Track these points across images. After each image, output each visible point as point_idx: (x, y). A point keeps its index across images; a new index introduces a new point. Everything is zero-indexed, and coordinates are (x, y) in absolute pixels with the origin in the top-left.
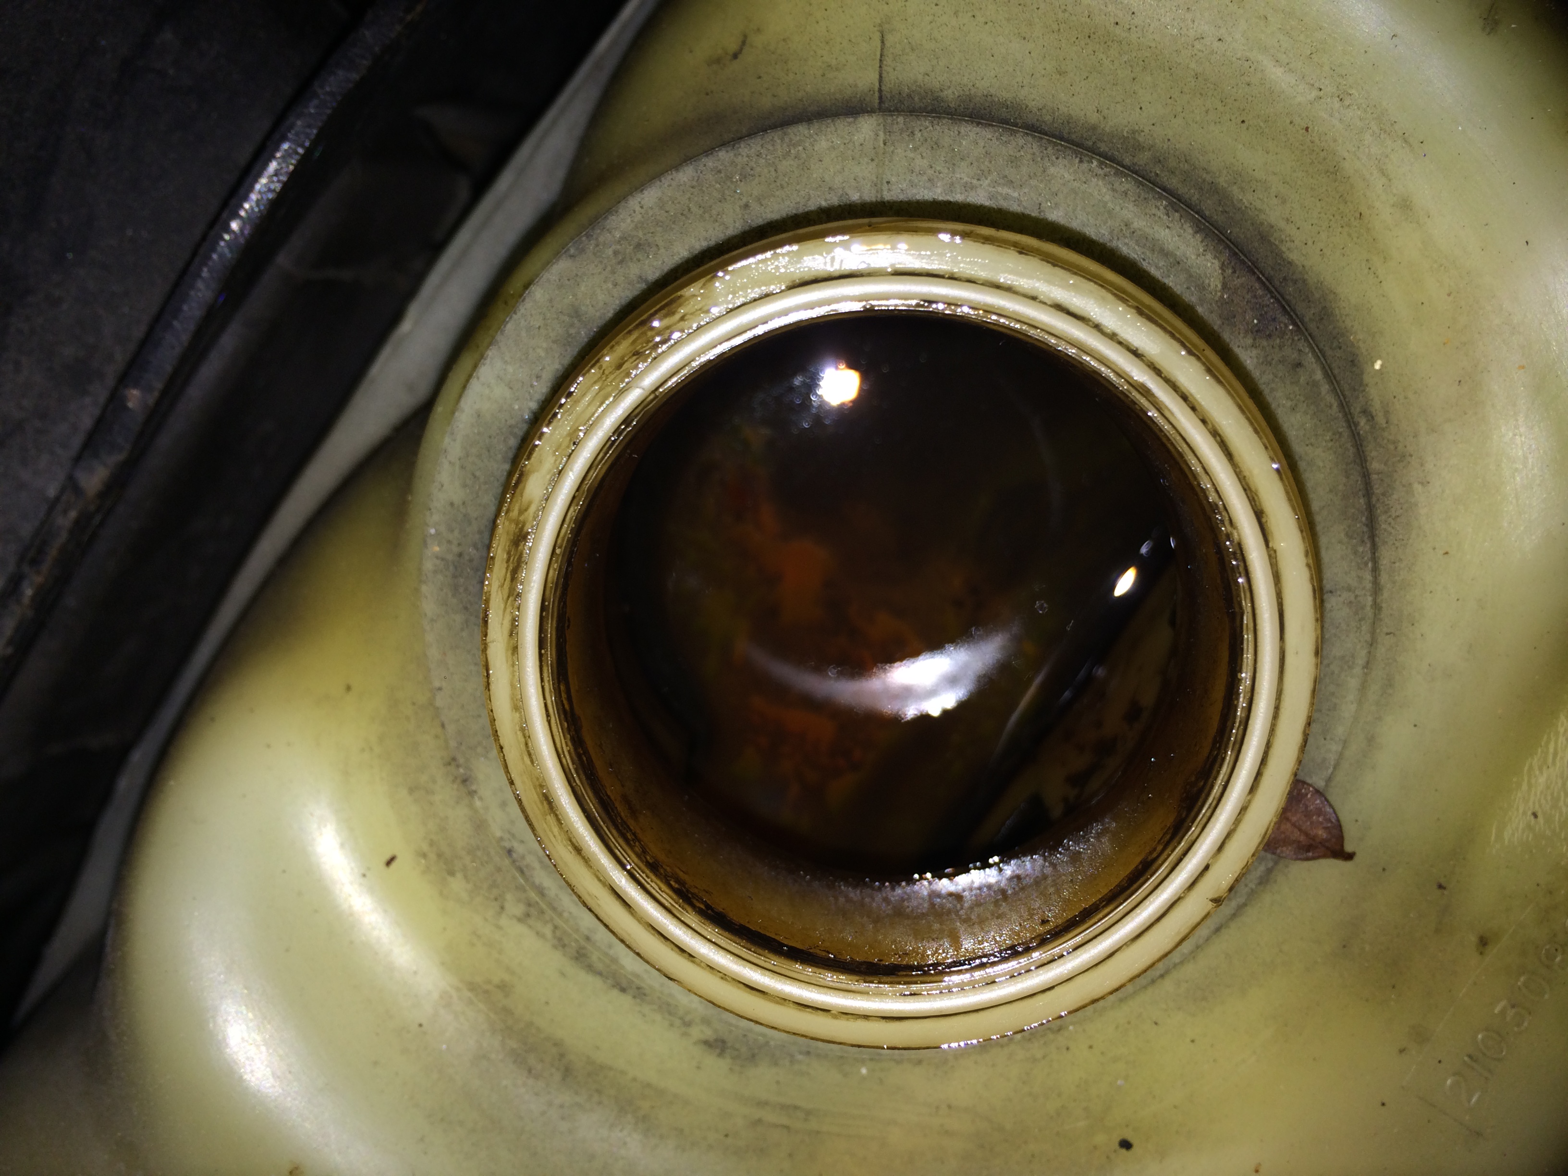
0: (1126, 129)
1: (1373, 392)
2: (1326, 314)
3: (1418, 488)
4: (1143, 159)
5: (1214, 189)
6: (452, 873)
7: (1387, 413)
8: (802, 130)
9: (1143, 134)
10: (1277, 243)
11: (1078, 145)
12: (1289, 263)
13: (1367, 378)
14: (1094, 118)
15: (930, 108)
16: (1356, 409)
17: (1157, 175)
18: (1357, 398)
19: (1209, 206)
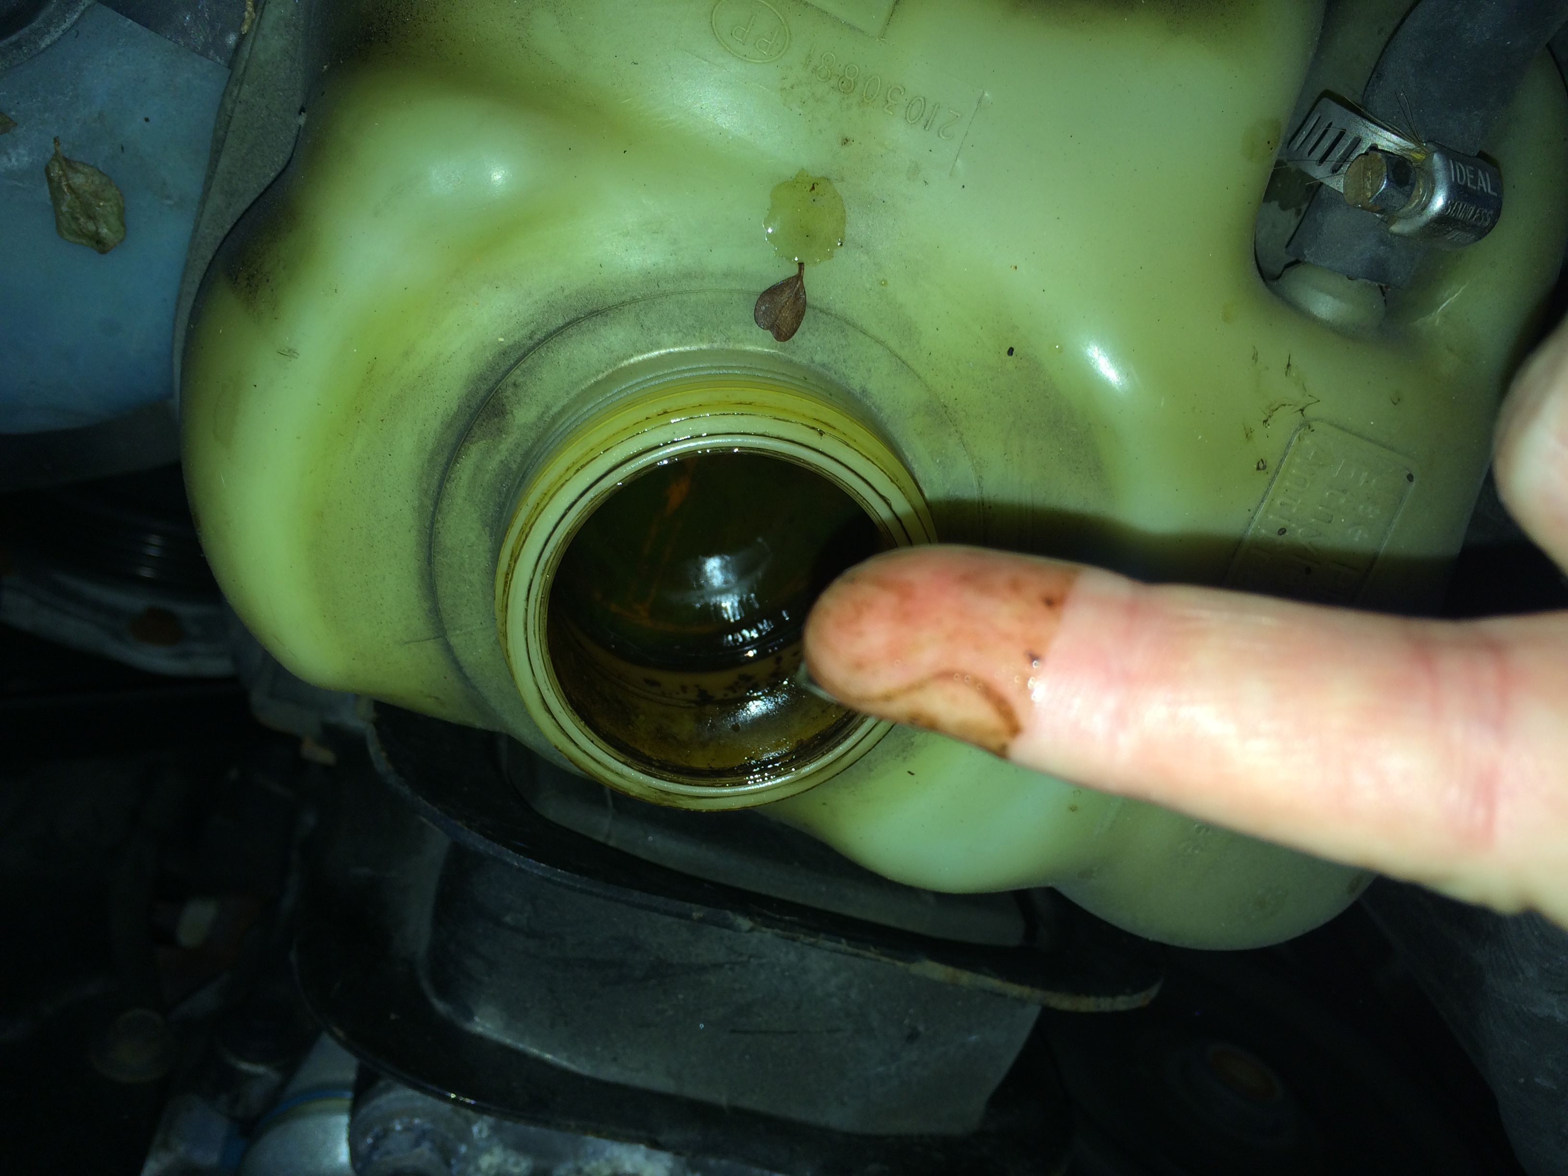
0: (414, 514)
1: (517, 337)
2: (482, 378)
3: (567, 292)
4: (428, 502)
5: (431, 460)
6: (912, 744)
7: (527, 324)
8: (467, 671)
9: (414, 505)
10: (450, 417)
11: (431, 535)
12: (459, 407)
13: (511, 343)
14: (414, 533)
15: (436, 613)
16: (530, 343)
17: (434, 491)
18: (524, 344)
19: (442, 459)
